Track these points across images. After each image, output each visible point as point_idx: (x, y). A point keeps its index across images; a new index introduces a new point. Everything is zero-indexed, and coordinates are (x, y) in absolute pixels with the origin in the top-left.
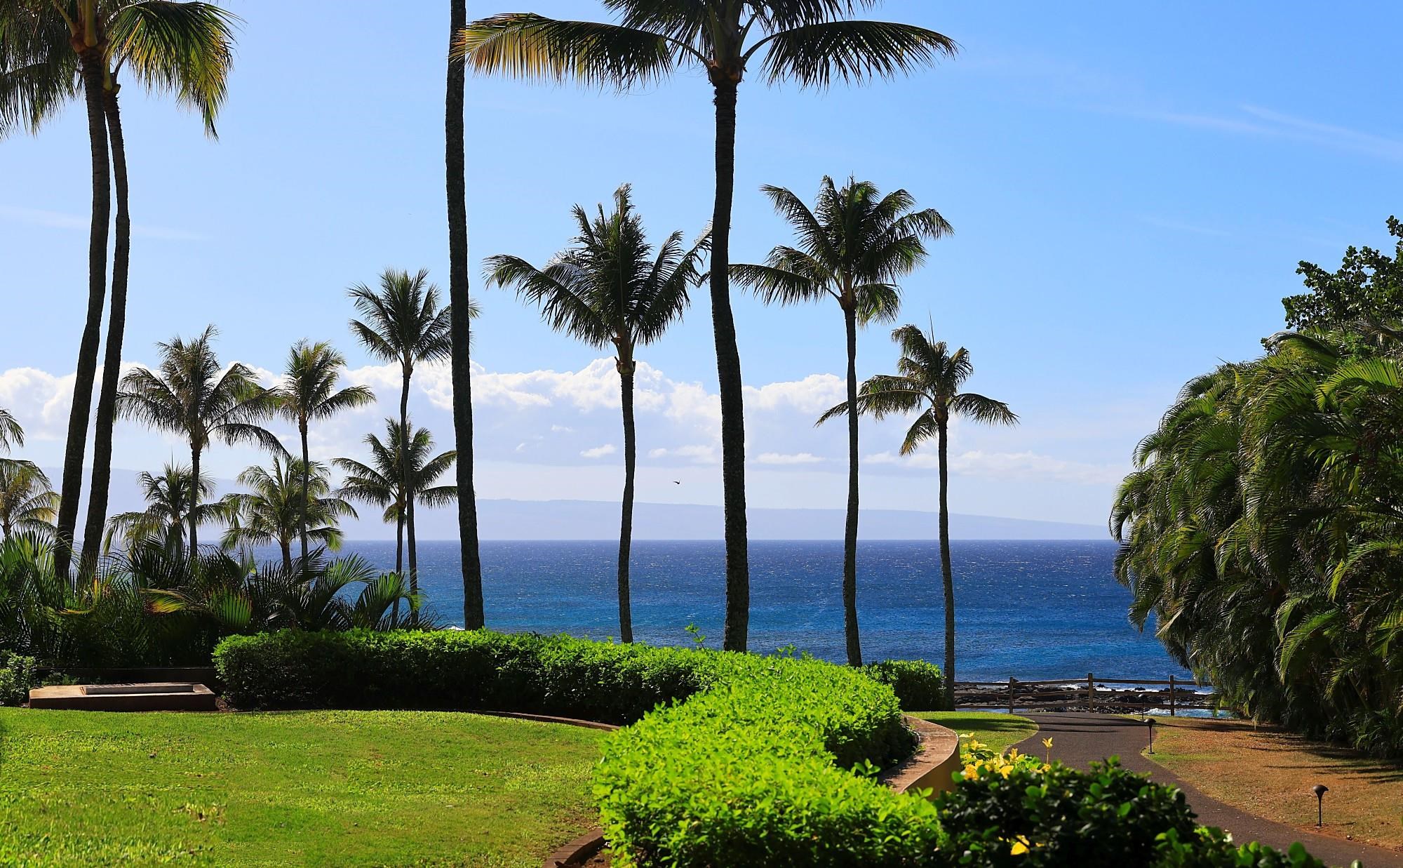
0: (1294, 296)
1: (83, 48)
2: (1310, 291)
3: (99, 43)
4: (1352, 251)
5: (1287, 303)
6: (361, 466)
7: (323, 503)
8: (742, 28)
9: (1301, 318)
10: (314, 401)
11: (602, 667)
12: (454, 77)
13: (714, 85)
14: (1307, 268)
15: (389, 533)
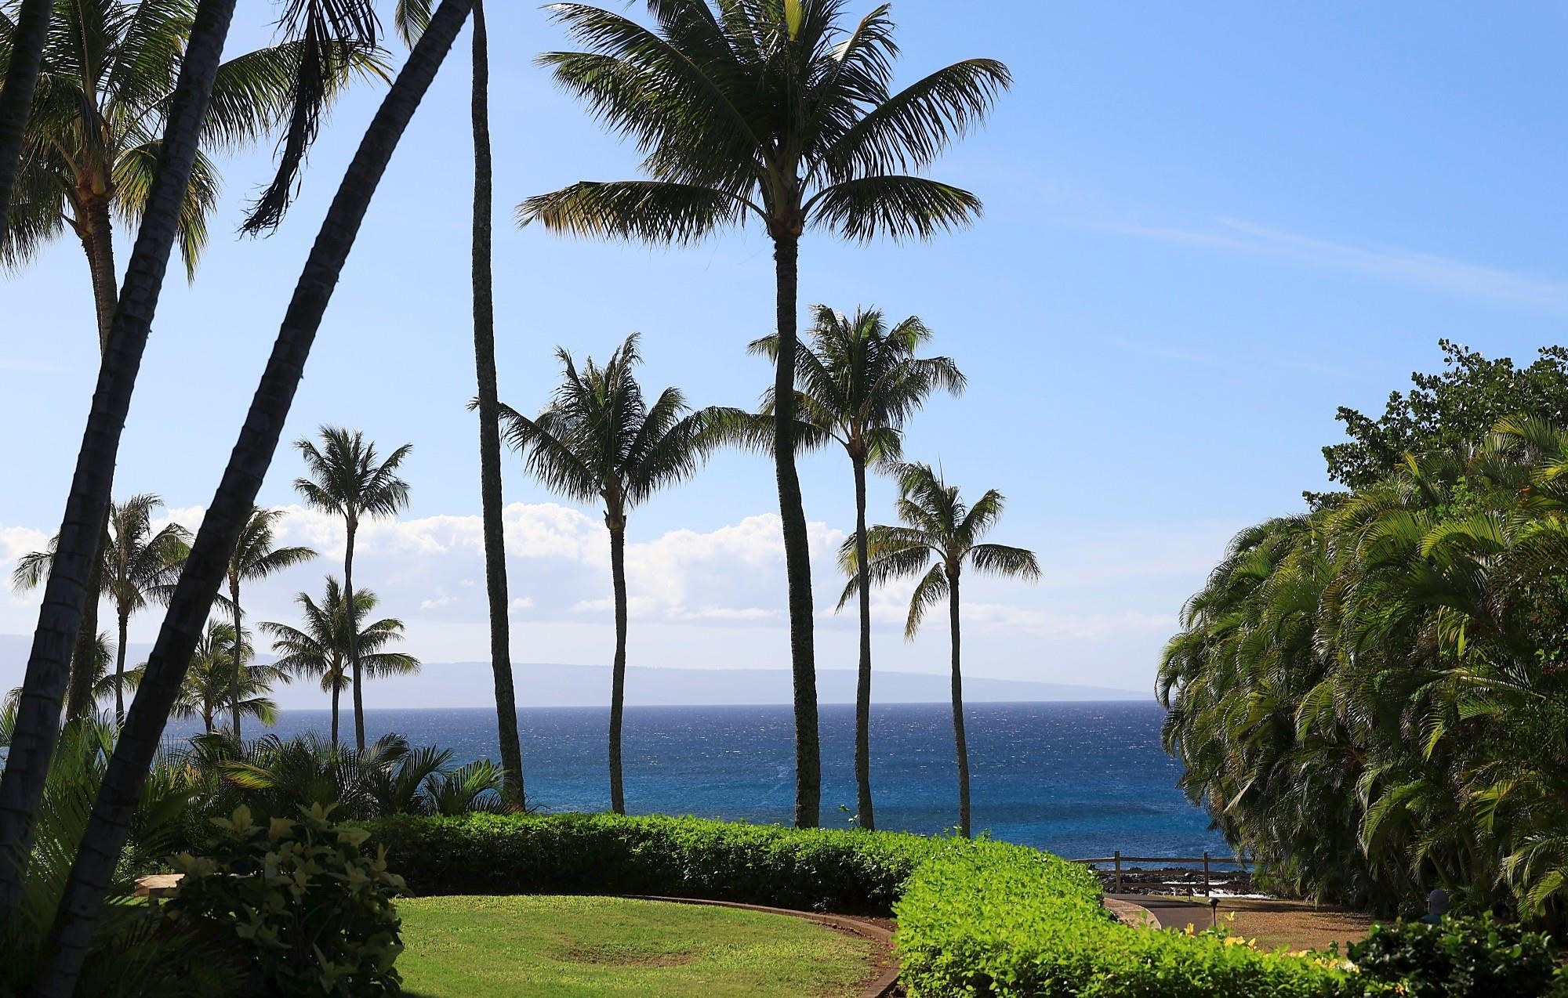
0: (1337, 445)
1: (90, 196)
2: (1353, 440)
3: (107, 190)
4: (1396, 396)
5: (1328, 453)
6: (291, 631)
7: (255, 669)
8: (801, 180)
9: (1345, 469)
10: (247, 559)
11: (748, 848)
12: (480, 226)
13: (774, 239)
14: (1347, 414)
15: (322, 701)
